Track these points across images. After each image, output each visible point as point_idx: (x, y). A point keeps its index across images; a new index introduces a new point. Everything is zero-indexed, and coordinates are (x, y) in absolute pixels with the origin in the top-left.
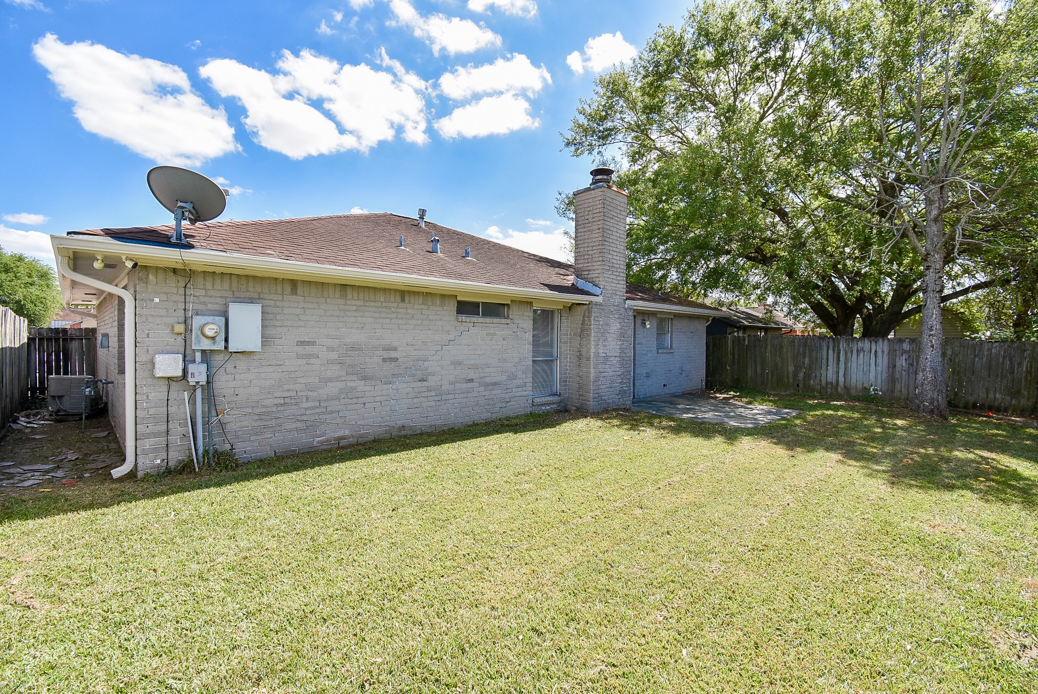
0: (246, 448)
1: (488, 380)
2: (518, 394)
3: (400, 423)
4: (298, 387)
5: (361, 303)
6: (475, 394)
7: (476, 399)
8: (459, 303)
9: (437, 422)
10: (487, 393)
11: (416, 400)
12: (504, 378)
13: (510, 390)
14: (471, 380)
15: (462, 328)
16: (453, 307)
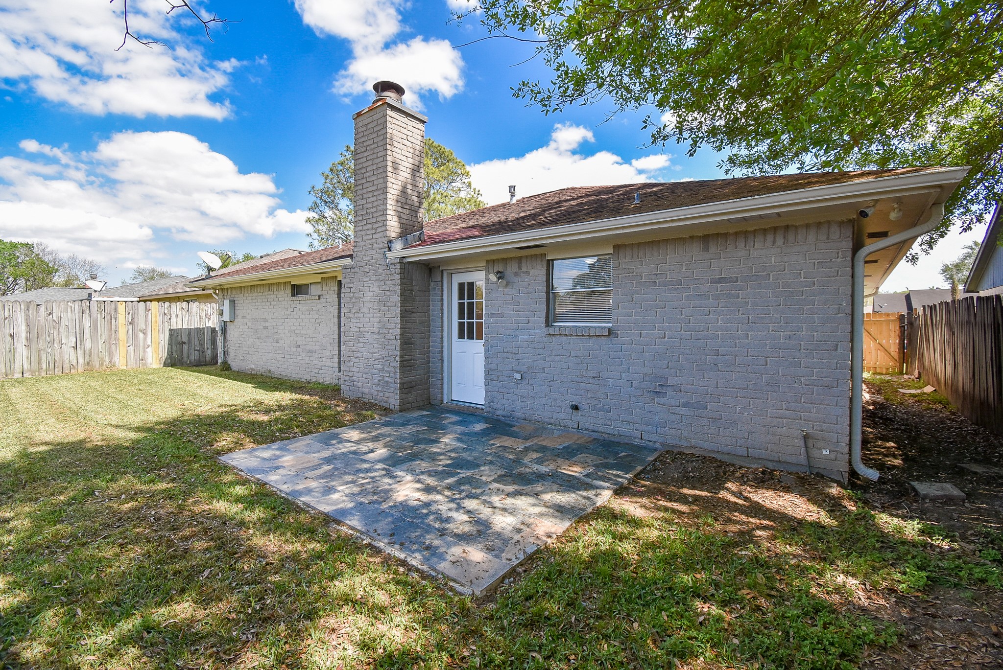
0: (235, 364)
1: (308, 348)
2: (328, 364)
3: (270, 368)
4: (242, 339)
5: (257, 294)
6: (300, 357)
7: (301, 361)
8: (293, 286)
9: (284, 374)
10: (307, 358)
11: (275, 355)
12: (317, 347)
13: (321, 359)
14: (299, 346)
15: (294, 306)
16: (289, 291)
